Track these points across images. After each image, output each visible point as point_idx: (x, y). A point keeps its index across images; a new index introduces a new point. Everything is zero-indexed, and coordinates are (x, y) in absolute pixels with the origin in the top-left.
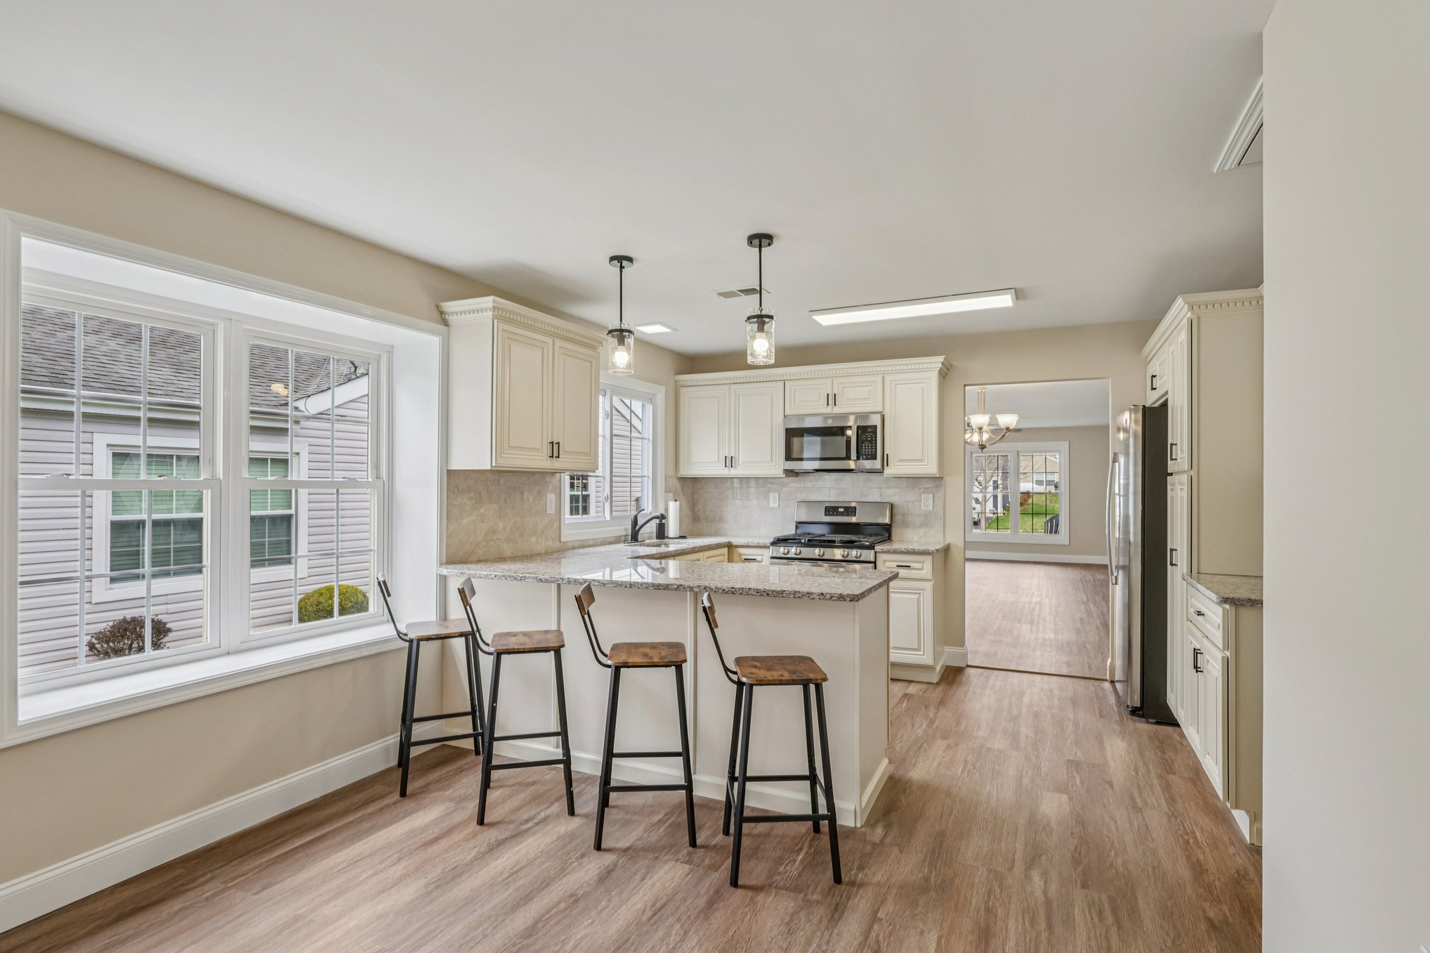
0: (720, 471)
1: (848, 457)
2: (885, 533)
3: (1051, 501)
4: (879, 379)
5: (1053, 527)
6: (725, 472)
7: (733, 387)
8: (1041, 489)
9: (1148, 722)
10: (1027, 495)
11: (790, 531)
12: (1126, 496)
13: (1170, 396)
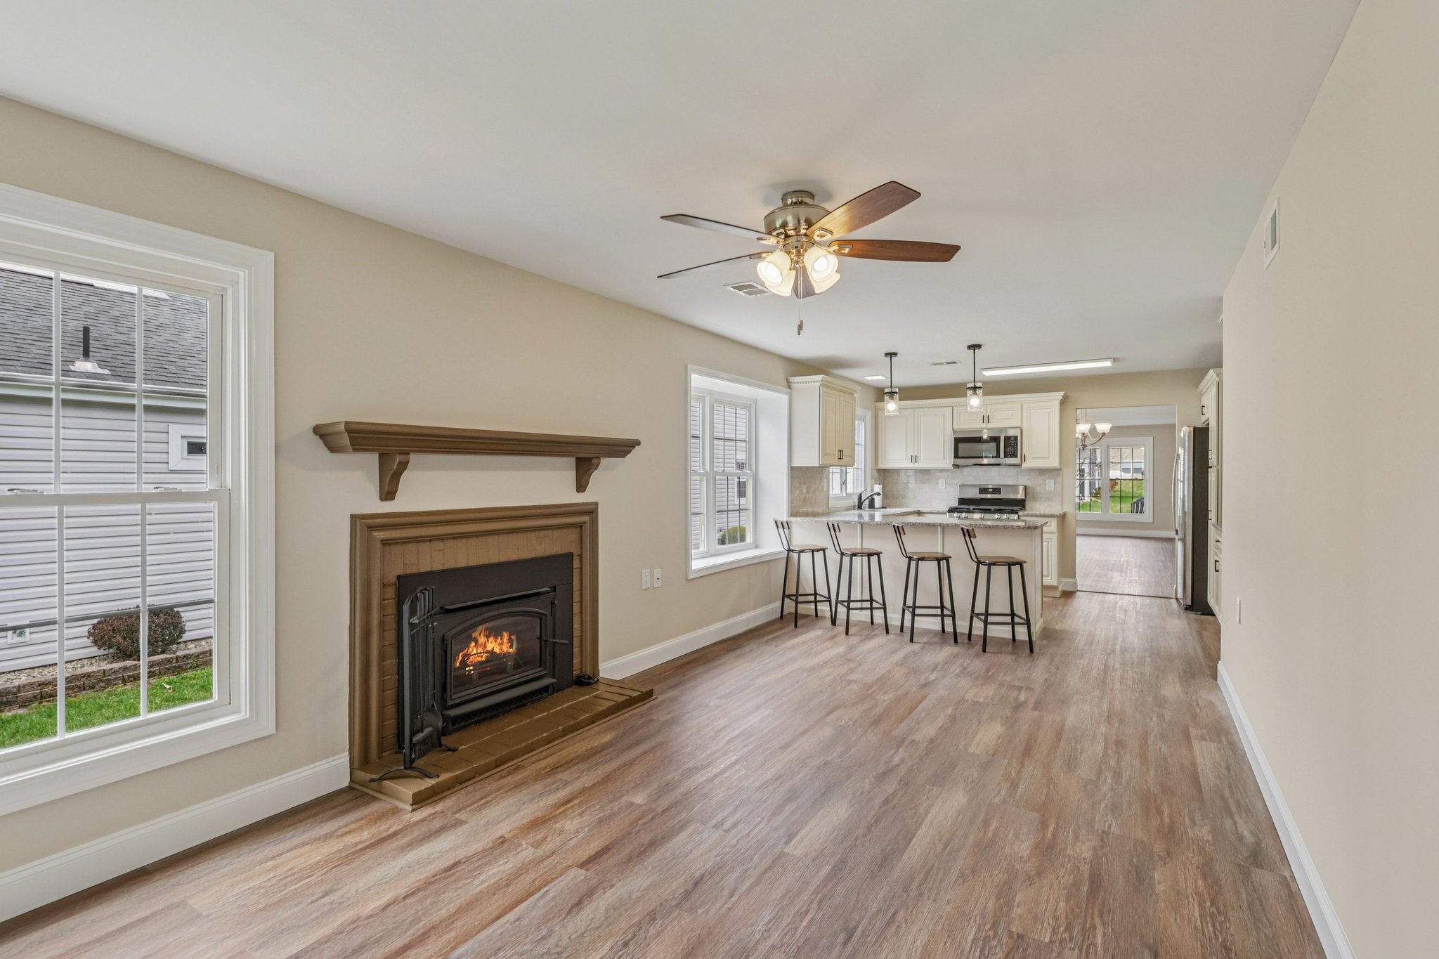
0: (907, 464)
1: (998, 456)
2: (1021, 504)
3: (1137, 488)
4: (1019, 406)
5: (1138, 506)
6: (911, 465)
7: (917, 410)
8: (1128, 476)
9: (1196, 614)
10: (1114, 482)
11: (956, 504)
12: (1184, 482)
13: (1210, 421)
